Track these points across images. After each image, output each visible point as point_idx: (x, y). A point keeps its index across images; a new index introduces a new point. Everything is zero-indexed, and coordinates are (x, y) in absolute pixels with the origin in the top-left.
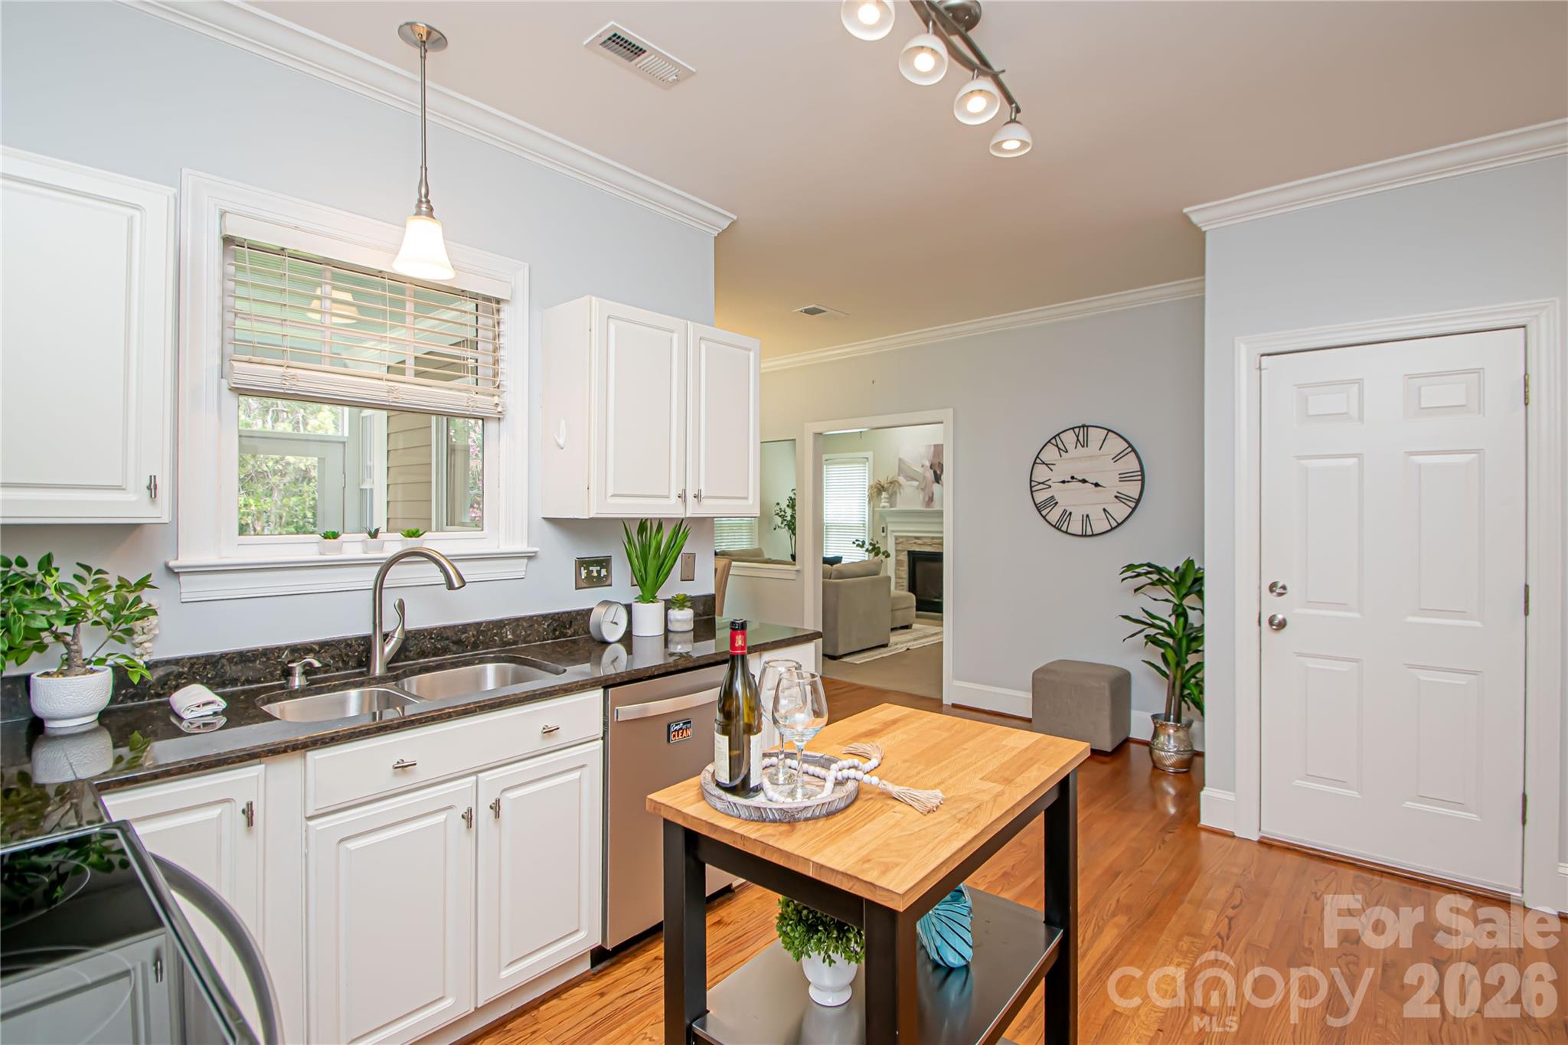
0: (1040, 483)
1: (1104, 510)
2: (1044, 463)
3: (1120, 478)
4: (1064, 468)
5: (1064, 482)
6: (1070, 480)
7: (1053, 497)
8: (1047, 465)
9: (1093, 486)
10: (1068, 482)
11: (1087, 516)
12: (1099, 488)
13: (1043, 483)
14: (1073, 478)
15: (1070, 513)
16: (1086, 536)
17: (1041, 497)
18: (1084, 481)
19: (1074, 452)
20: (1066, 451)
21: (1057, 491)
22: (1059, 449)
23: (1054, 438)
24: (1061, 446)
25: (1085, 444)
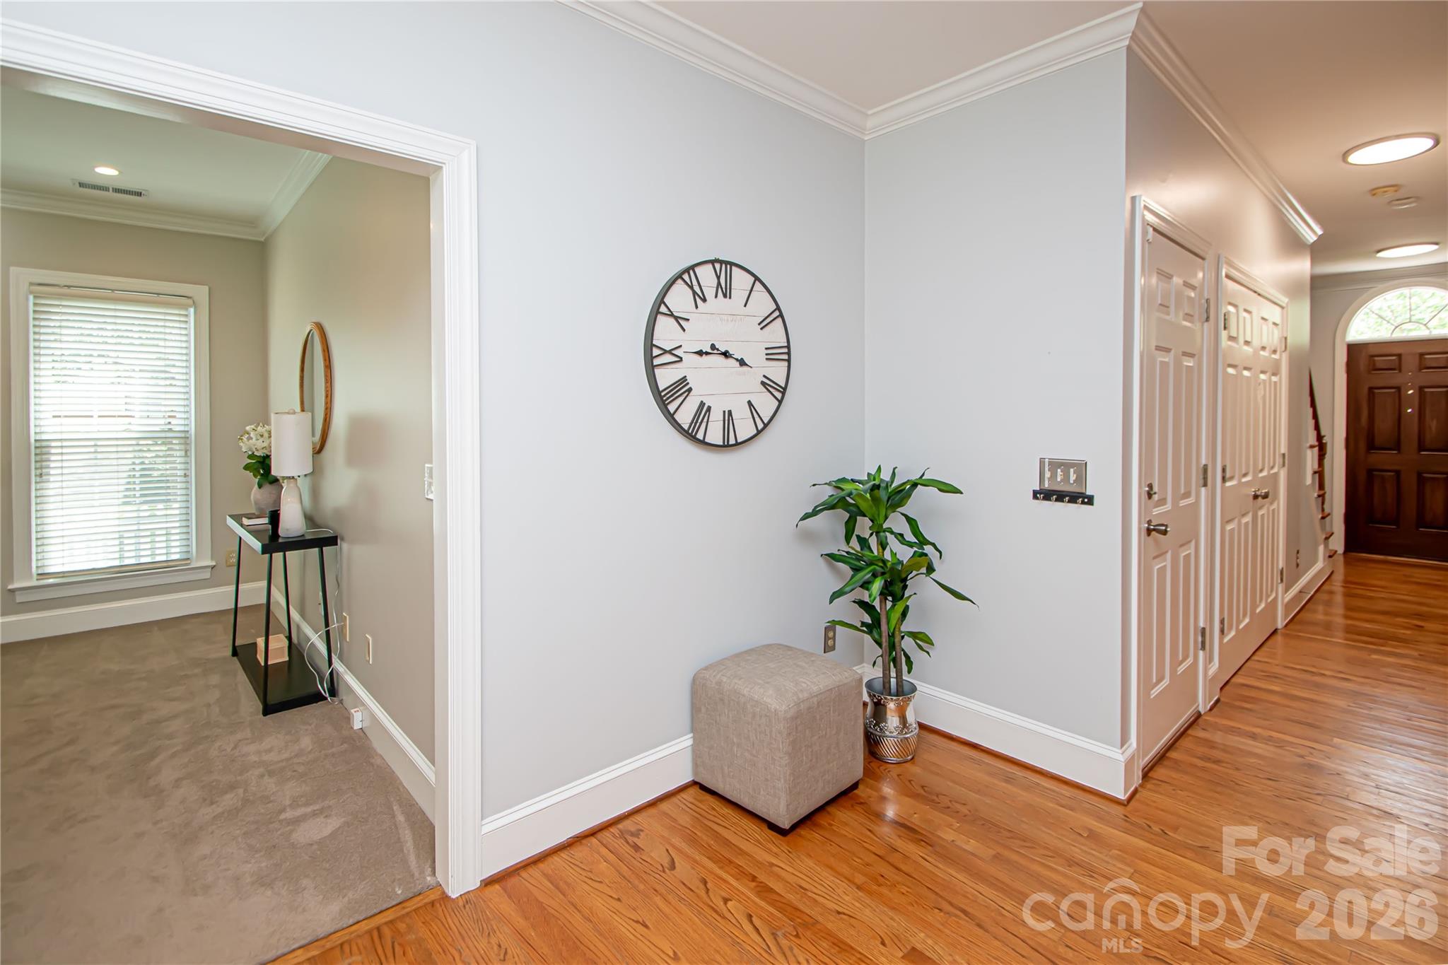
0: (665, 352)
1: (750, 403)
2: (672, 315)
3: (767, 354)
4: (702, 330)
5: (700, 353)
6: (710, 351)
7: (684, 379)
8: (677, 318)
9: (738, 363)
10: (707, 353)
11: (730, 412)
12: (745, 368)
13: (670, 352)
14: (713, 347)
15: (709, 409)
16: (729, 446)
17: (666, 378)
18: (726, 354)
19: (716, 304)
20: (704, 300)
21: (691, 368)
22: (694, 293)
23: (687, 271)
24: (697, 289)
25: (725, 291)
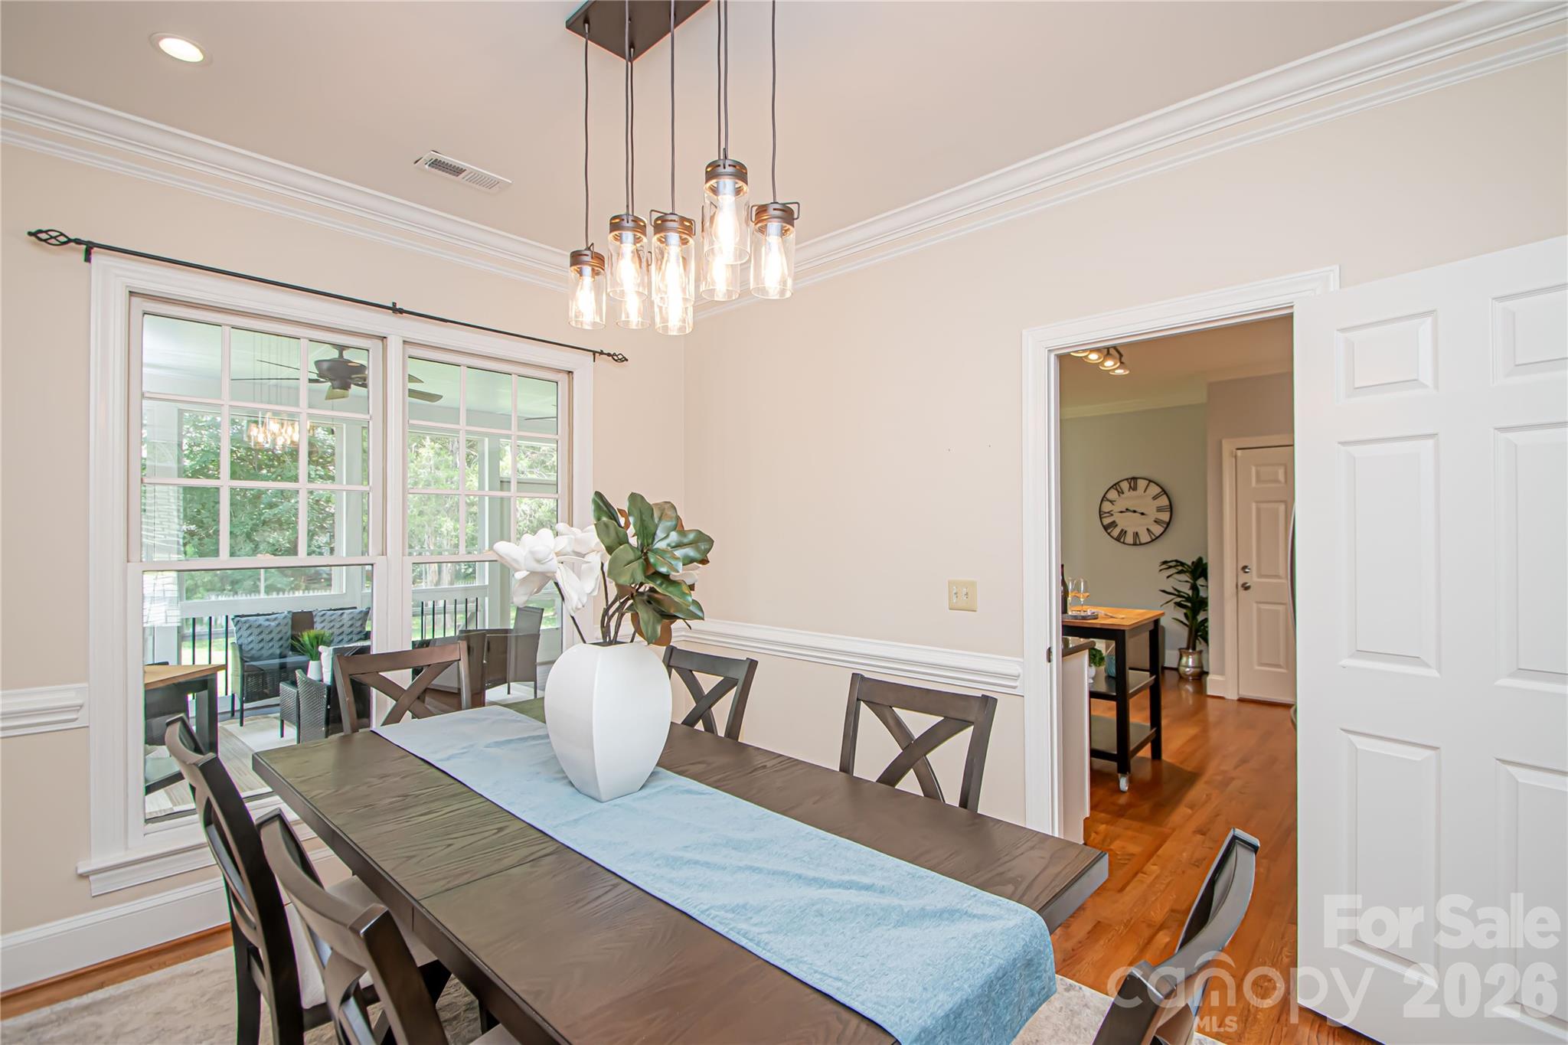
0: (1106, 513)
1: (1148, 529)
2: (1108, 500)
3: (1158, 509)
4: (1129, 499)
5: (1121, 512)
6: (1125, 510)
7: (1114, 521)
8: (1110, 501)
9: (1140, 514)
10: (1124, 512)
11: (1137, 533)
12: (1144, 516)
13: (1108, 513)
14: (1127, 509)
15: (1126, 531)
16: (1135, 544)
17: (1106, 521)
18: (1135, 512)
19: (1127, 494)
20: (1123, 493)
21: (1117, 518)
22: (1118, 492)
23: (1115, 485)
24: (1119, 490)
25: (1135, 489)
